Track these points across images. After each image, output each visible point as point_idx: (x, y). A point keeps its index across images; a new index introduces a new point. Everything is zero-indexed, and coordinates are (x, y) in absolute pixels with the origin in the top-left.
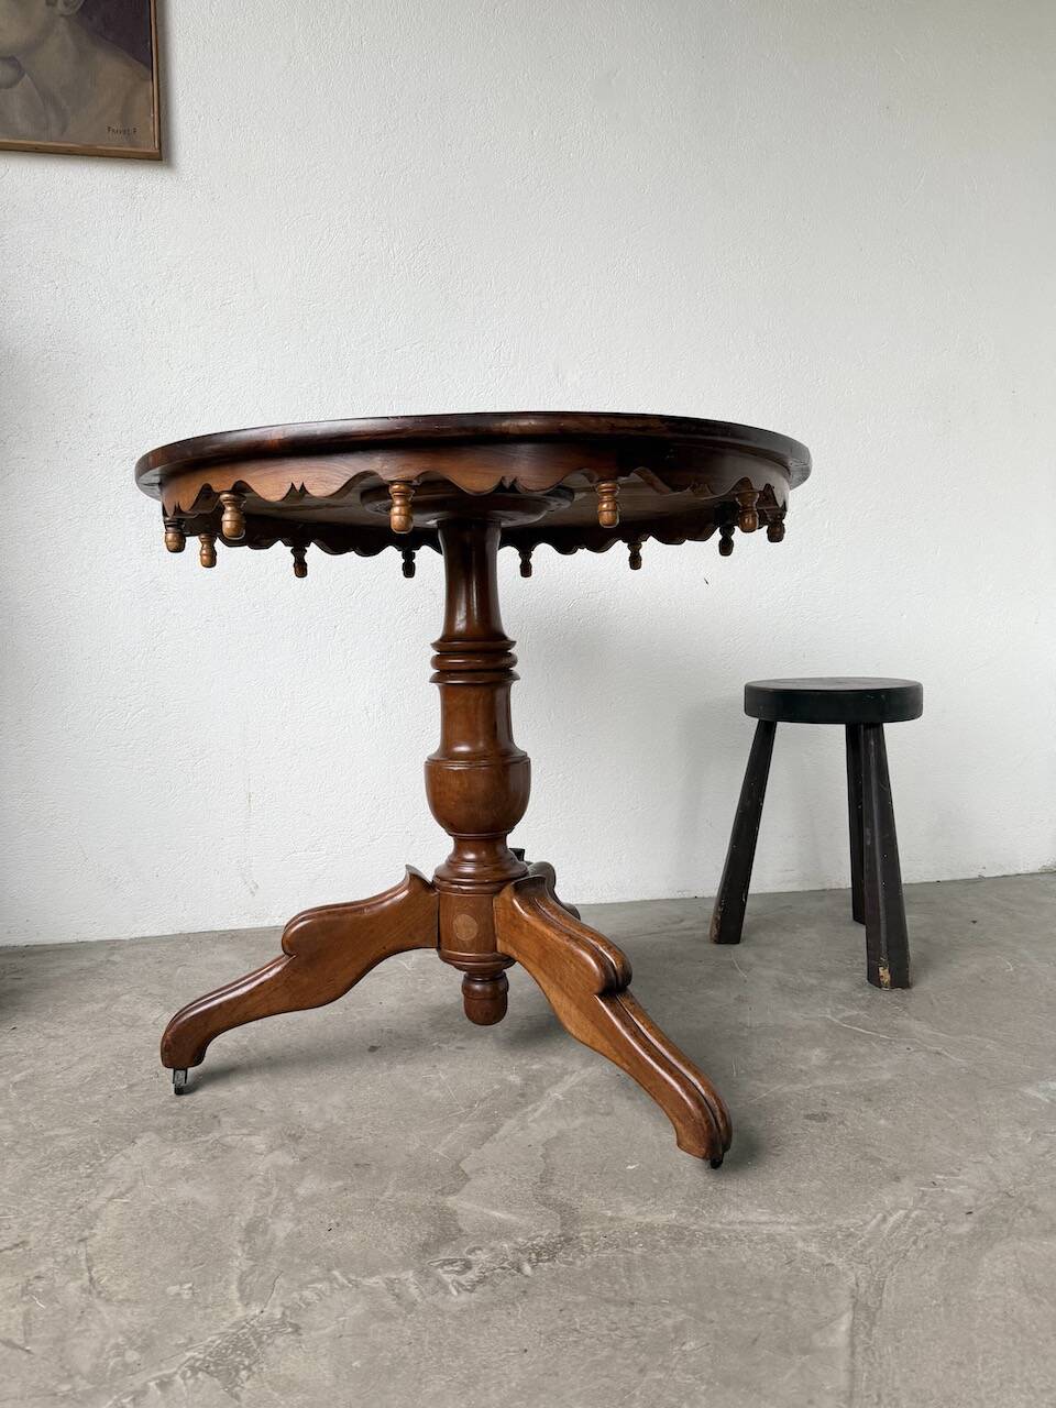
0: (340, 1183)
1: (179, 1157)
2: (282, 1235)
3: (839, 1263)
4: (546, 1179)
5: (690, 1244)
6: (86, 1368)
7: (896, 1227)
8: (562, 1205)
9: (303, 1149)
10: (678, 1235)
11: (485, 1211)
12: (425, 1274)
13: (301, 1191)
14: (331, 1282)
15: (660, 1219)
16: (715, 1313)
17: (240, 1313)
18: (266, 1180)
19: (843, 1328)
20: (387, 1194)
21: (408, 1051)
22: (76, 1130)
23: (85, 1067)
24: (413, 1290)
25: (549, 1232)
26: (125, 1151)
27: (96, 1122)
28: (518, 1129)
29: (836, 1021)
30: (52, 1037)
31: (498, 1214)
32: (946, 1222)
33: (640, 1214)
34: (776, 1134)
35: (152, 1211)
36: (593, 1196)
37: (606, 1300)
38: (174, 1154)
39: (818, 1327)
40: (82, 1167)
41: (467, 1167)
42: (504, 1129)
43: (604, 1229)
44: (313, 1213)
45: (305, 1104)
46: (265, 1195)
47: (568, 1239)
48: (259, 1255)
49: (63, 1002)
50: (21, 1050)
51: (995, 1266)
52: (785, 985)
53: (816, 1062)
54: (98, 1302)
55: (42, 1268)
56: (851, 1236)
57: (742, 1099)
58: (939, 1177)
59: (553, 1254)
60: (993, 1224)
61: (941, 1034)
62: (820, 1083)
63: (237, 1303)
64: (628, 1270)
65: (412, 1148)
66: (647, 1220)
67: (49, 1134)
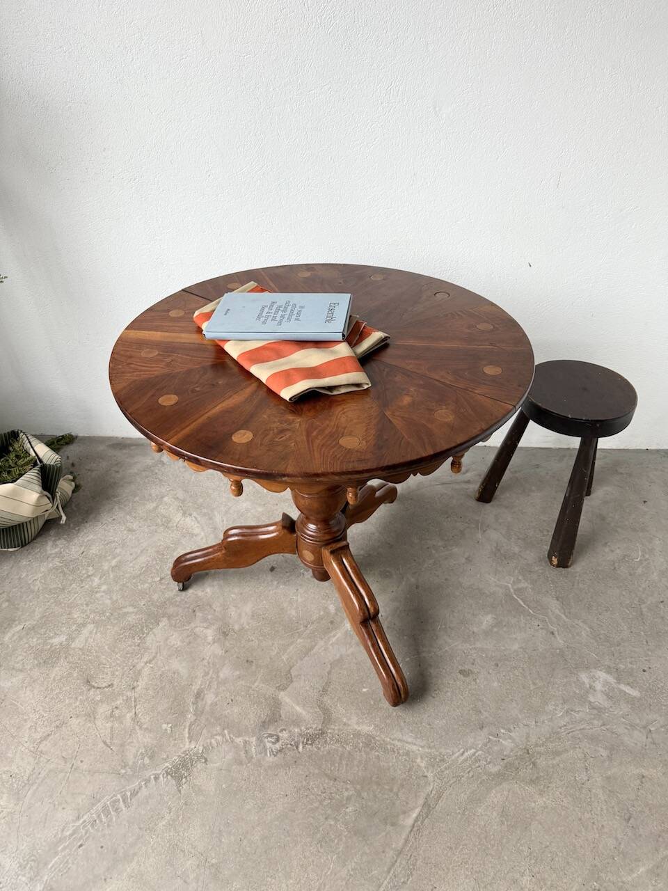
0: (238, 673)
1: (176, 640)
2: (209, 702)
3: (430, 775)
4: (324, 691)
5: (372, 749)
6: (131, 763)
7: (466, 760)
8: (328, 709)
9: (227, 644)
10: (369, 742)
11: (294, 705)
12: (260, 740)
13: (221, 675)
14: (223, 737)
15: (366, 728)
16: (366, 794)
17: (187, 746)
18: (209, 663)
19: (414, 815)
20: (256, 684)
21: (288, 574)
22: (135, 610)
23: (143, 559)
24: (253, 750)
25: (316, 726)
26: (154, 630)
27: (144, 605)
28: (323, 649)
29: (512, 590)
30: (130, 530)
31: (298, 709)
32: (490, 762)
33: (357, 723)
34: (440, 681)
35: (161, 675)
36: (342, 707)
37: (326, 775)
38: (174, 637)
39: (404, 813)
40: (137, 638)
41: (294, 673)
42: (317, 647)
43: (339, 730)
44: (224, 691)
45: (234, 609)
46: (207, 674)
47: (322, 733)
48: (199, 713)
49: (137, 498)
50: (116, 539)
51: (496, 796)
52: (499, 550)
53: (484, 626)
54: (137, 727)
55: (118, 702)
56: (443, 760)
57: (435, 650)
58: (502, 731)
59: (313, 741)
60: (510, 769)
61: (563, 616)
62: (478, 645)
63: (187, 740)
64: (341, 759)
65: (273, 653)
66: (359, 728)
67: (125, 610)
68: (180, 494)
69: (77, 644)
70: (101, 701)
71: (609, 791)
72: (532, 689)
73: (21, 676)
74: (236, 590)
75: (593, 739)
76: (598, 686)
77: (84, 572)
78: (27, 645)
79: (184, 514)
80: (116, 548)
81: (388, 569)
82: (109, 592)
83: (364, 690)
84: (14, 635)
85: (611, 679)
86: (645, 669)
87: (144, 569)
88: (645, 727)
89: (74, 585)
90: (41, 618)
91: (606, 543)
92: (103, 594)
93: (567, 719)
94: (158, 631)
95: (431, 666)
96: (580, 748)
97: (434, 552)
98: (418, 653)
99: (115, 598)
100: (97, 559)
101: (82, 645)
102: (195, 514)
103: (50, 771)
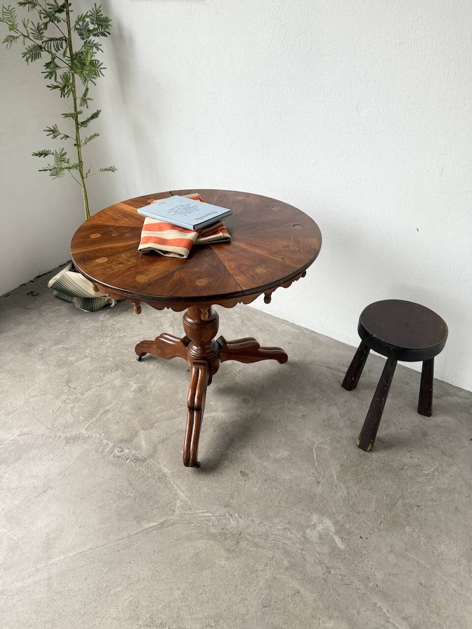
0: (131, 411)
2: (107, 417)
3: (177, 512)
4: (162, 441)
5: (161, 482)
7: (202, 517)
8: (156, 451)
9: (138, 395)
10: (162, 478)
11: (143, 440)
12: (114, 447)
13: (123, 408)
14: (100, 436)
15: (166, 470)
16: (138, 500)
17: (82, 432)
18: (122, 400)
19: (152, 525)
20: (134, 421)
22: (113, 360)
24: (107, 449)
25: (143, 454)
26: (112, 373)
27: (118, 360)
29: (315, 446)
30: (141, 323)
31: (143, 443)
32: (214, 526)
33: (164, 466)
34: (225, 470)
35: (98, 395)
36: (164, 453)
37: (128, 480)
38: (118, 380)
39: (148, 520)
40: (103, 373)
41: (155, 425)
42: (177, 419)
43: (153, 463)
44: (118, 416)
45: (155, 381)
46: (118, 404)
47: (144, 460)
48: (98, 420)
50: (132, 324)
51: (201, 544)
52: (329, 421)
53: (278, 456)
54: (70, 412)
55: (72, 397)
56: (190, 509)
57: (237, 453)
58: (236, 515)
59: (137, 461)
60: (223, 535)
61: (336, 477)
62: (265, 464)
63: (84, 429)
64: (141, 477)
65: (154, 411)
66: (163, 469)
67: (108, 358)
69: (78, 364)
70: (66, 393)
71: (269, 585)
72: (275, 504)
73: (46, 366)
74: (163, 372)
75: (287, 553)
76: (320, 528)
77: (106, 333)
78: (58, 355)
80: (128, 328)
81: (250, 399)
82: (108, 347)
84: (57, 348)
85: (332, 529)
86: (363, 537)
88: (328, 568)
89: (97, 338)
90: (73, 346)
91: (411, 451)
92: (106, 347)
93: (281, 532)
94: (114, 374)
95: (228, 459)
96: (274, 552)
97: (286, 402)
98: (227, 450)
99: (109, 351)
100: (116, 330)
102: (175, 327)
103: (26, 411)
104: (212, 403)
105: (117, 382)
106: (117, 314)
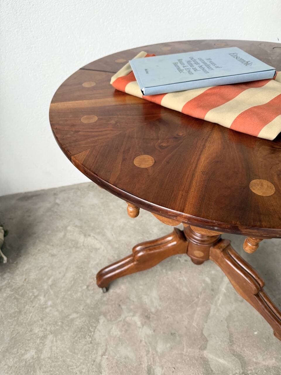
0: (169, 345)
4: (231, 342)
8: (240, 355)
9: (153, 325)
10: (278, 372)
11: (217, 359)
13: (159, 350)
15: (271, 362)
18: (146, 343)
20: (185, 350)
21: (170, 262)
22: (78, 315)
23: (69, 275)
25: (239, 371)
26: (98, 327)
27: (83, 309)
28: (216, 310)
30: (53, 256)
31: (221, 361)
33: (264, 360)
35: (117, 363)
36: (248, 350)
38: (113, 328)
40: (88, 337)
41: (206, 334)
42: (211, 311)
43: (254, 369)
44: (165, 362)
45: (145, 297)
46: (148, 352)
49: (49, 232)
50: (45, 264)
65: (186, 323)
66: (267, 364)
67: (71, 317)
68: (78, 223)
69: (45, 354)
74: (141, 282)
77: (31, 294)
78: (6, 367)
79: (85, 236)
80: (48, 271)
82: (54, 305)
83: (256, 333)
87: (73, 282)
89: (27, 307)
90: (11, 340)
92: (50, 308)
94: (101, 327)
99: (60, 309)
100: (37, 282)
101: (49, 354)
102: (92, 234)
104: (213, 272)
105: (116, 331)
106: (14, 265)
